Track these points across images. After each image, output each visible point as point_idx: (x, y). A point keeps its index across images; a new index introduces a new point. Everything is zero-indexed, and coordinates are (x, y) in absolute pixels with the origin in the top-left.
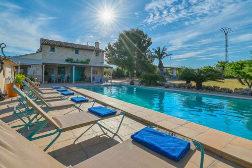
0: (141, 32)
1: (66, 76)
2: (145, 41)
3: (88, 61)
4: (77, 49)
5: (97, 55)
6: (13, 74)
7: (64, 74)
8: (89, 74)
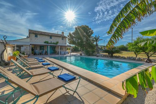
0: (88, 27)
1: (45, 51)
2: (90, 32)
3: (58, 42)
4: (51, 36)
5: (63, 39)
6: (12, 51)
7: (44, 50)
8: (58, 50)
